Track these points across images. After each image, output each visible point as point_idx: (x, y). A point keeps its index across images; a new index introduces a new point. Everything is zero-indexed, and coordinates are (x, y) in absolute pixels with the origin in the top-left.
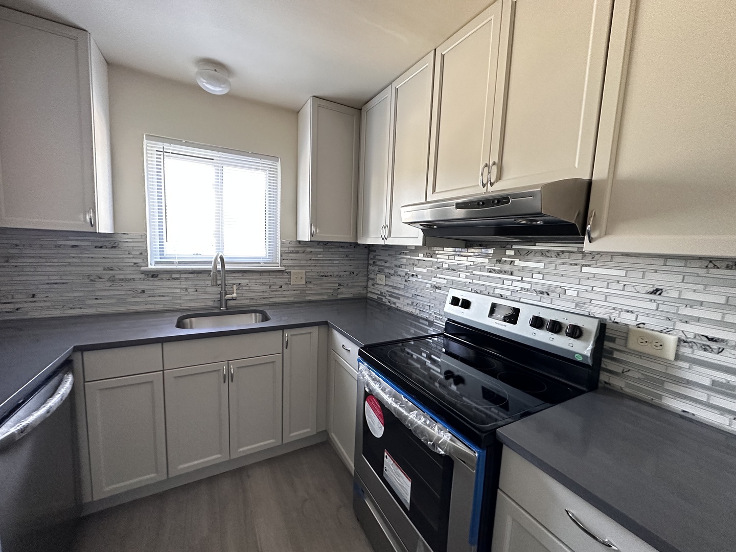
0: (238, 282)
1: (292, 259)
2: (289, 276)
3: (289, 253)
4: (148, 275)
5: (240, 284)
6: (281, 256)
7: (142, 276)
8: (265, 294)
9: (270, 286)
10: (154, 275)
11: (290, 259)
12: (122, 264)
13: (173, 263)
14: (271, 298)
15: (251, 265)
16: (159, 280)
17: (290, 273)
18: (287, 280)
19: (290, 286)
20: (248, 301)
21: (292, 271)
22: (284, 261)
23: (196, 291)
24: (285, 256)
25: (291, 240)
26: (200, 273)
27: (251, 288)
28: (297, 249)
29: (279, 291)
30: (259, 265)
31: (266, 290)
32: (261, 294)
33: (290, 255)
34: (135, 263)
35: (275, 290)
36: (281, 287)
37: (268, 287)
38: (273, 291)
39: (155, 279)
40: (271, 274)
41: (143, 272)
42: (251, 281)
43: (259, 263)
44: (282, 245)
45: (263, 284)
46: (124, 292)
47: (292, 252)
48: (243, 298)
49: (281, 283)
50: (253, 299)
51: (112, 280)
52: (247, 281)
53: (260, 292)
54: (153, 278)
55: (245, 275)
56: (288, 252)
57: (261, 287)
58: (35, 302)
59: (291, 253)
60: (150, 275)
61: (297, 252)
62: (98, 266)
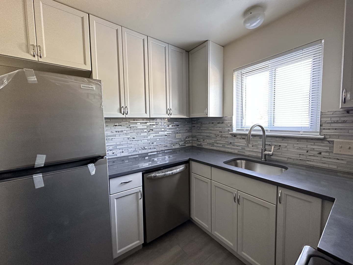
0: (280, 144)
1: (336, 129)
2: (332, 145)
3: (332, 123)
4: (233, 135)
5: (280, 146)
6: (321, 126)
7: (231, 136)
8: (301, 156)
9: (307, 151)
10: (235, 135)
11: (333, 129)
12: (224, 130)
13: (243, 130)
14: (309, 161)
15: (294, 133)
16: (237, 138)
17: (333, 141)
18: (328, 148)
19: (331, 154)
20: (286, 159)
21: (335, 140)
22: (324, 131)
23: (253, 146)
24: (325, 126)
25: (335, 110)
26: (255, 136)
27: (289, 150)
28: (345, 119)
29: (317, 157)
30: (299, 133)
31: (303, 154)
32: (298, 156)
33: (332, 125)
34: (229, 130)
35: (313, 155)
36: (320, 153)
37: (306, 152)
38: (310, 156)
39: (235, 137)
40: (309, 141)
41: (231, 134)
42: (289, 145)
43: (299, 132)
44: (322, 116)
45: (300, 148)
46: (224, 142)
47: (337, 122)
48: (281, 156)
49: (320, 150)
50: (290, 158)
51: (221, 137)
52: (286, 144)
53: (297, 154)
54: (234, 137)
55: (285, 139)
56: (330, 122)
57: (299, 151)
58: (204, 142)
59: (334, 123)
60: (234, 136)
61: (344, 122)
62: (217, 131)
